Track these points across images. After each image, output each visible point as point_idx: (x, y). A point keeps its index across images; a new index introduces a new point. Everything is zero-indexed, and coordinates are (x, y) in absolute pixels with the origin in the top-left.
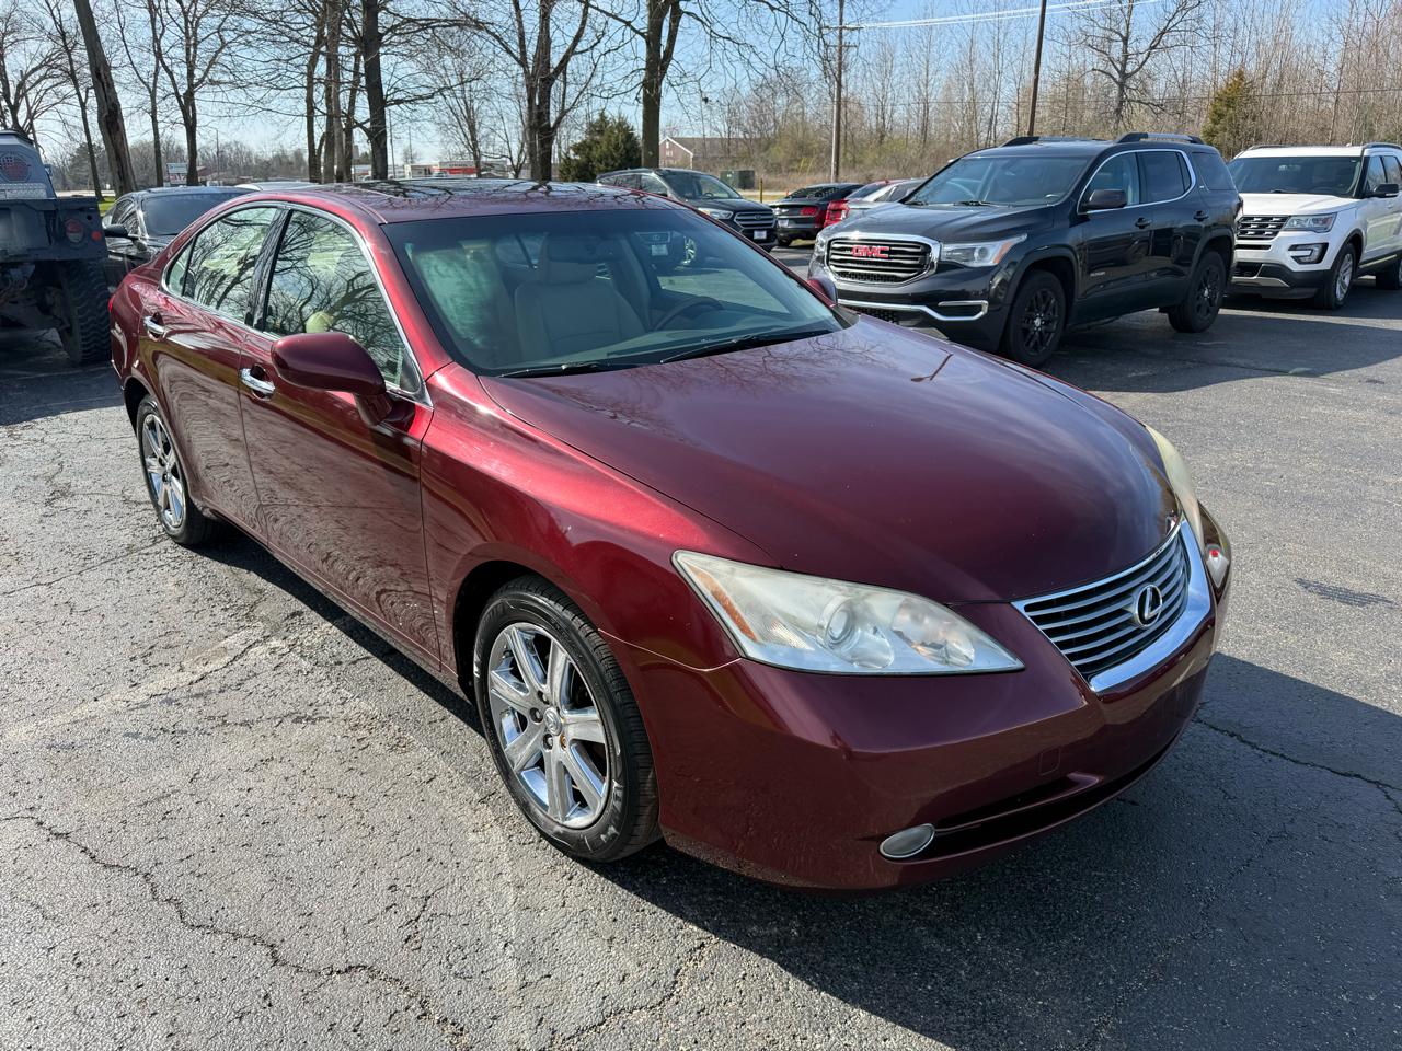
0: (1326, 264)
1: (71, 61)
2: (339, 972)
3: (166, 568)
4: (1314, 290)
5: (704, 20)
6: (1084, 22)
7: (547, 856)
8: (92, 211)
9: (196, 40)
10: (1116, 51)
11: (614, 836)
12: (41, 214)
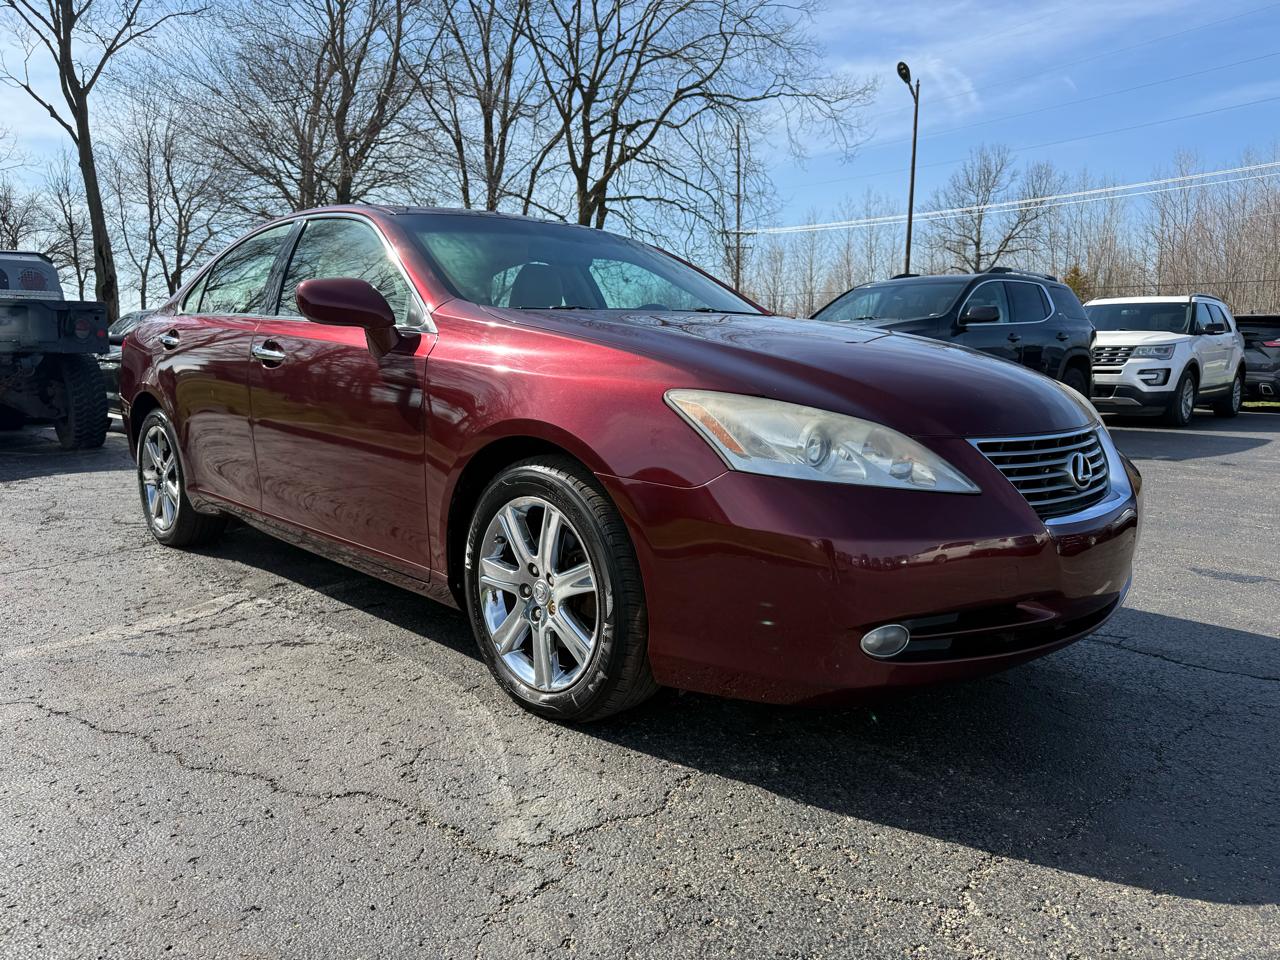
0: (1171, 386)
1: (75, 248)
2: (338, 796)
3: (156, 559)
4: (1163, 409)
5: (626, 215)
6: (941, 230)
7: (533, 723)
8: (100, 313)
9: (187, 230)
10: (971, 252)
11: (603, 680)
12: (55, 313)
